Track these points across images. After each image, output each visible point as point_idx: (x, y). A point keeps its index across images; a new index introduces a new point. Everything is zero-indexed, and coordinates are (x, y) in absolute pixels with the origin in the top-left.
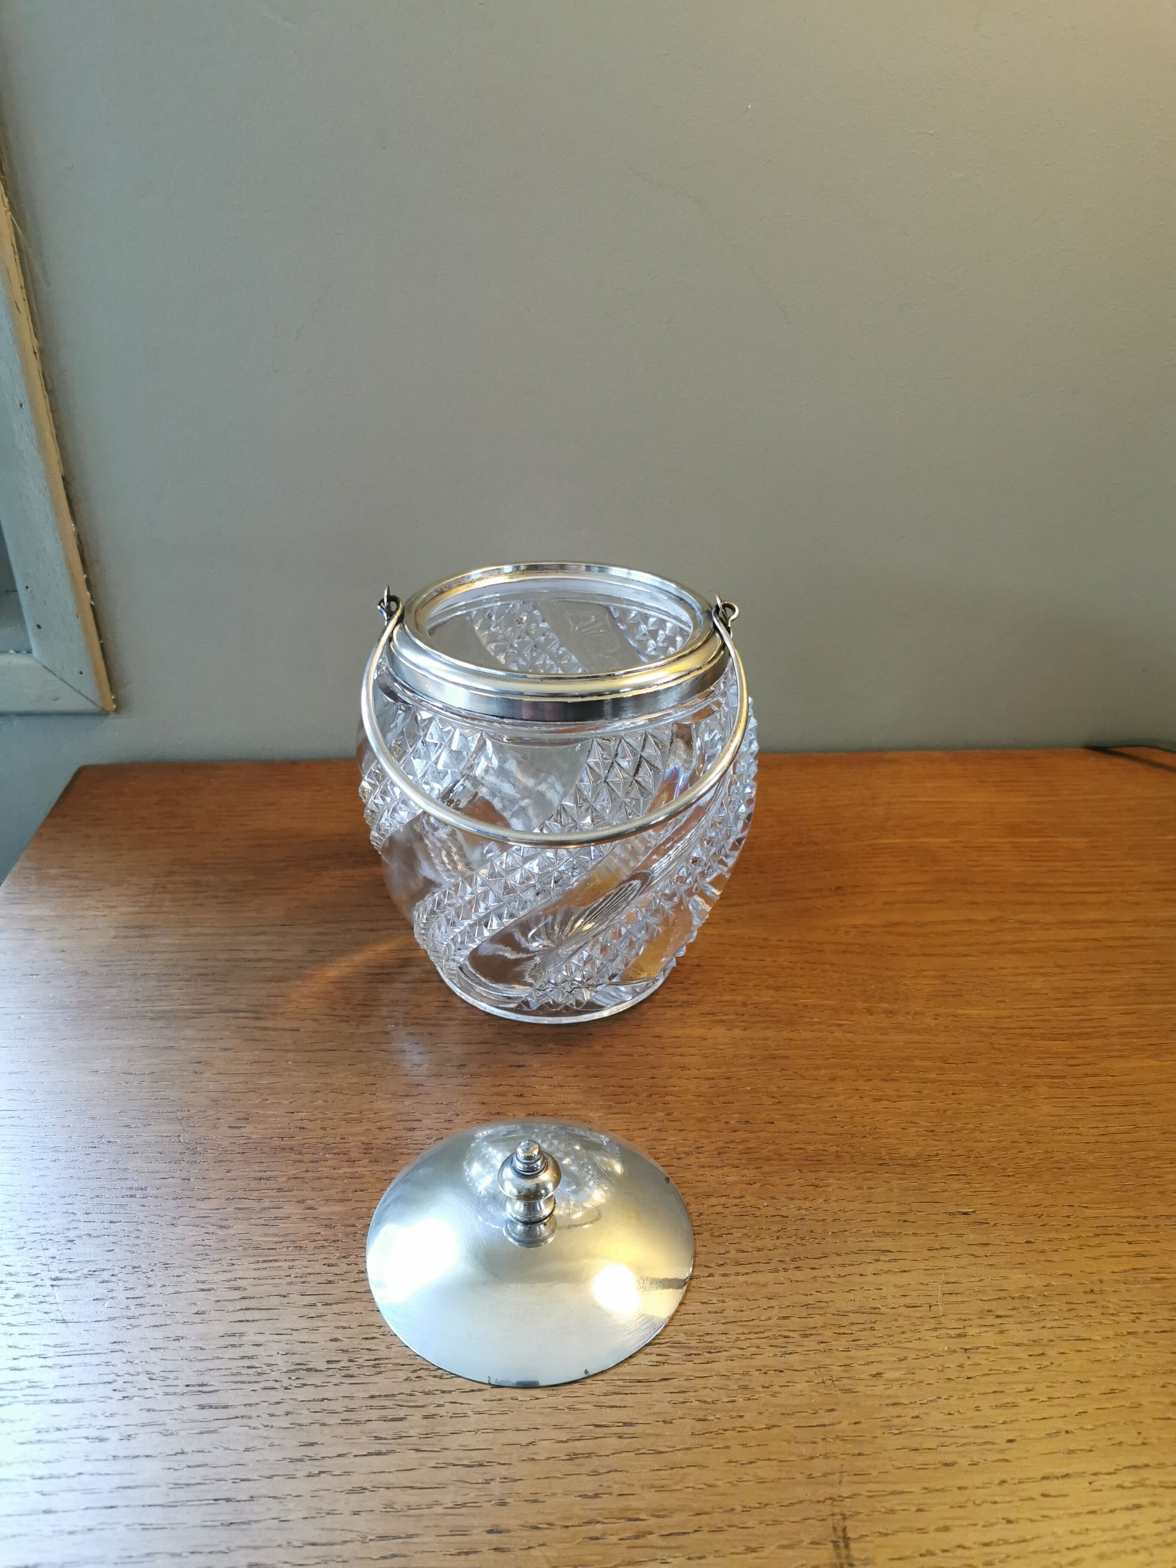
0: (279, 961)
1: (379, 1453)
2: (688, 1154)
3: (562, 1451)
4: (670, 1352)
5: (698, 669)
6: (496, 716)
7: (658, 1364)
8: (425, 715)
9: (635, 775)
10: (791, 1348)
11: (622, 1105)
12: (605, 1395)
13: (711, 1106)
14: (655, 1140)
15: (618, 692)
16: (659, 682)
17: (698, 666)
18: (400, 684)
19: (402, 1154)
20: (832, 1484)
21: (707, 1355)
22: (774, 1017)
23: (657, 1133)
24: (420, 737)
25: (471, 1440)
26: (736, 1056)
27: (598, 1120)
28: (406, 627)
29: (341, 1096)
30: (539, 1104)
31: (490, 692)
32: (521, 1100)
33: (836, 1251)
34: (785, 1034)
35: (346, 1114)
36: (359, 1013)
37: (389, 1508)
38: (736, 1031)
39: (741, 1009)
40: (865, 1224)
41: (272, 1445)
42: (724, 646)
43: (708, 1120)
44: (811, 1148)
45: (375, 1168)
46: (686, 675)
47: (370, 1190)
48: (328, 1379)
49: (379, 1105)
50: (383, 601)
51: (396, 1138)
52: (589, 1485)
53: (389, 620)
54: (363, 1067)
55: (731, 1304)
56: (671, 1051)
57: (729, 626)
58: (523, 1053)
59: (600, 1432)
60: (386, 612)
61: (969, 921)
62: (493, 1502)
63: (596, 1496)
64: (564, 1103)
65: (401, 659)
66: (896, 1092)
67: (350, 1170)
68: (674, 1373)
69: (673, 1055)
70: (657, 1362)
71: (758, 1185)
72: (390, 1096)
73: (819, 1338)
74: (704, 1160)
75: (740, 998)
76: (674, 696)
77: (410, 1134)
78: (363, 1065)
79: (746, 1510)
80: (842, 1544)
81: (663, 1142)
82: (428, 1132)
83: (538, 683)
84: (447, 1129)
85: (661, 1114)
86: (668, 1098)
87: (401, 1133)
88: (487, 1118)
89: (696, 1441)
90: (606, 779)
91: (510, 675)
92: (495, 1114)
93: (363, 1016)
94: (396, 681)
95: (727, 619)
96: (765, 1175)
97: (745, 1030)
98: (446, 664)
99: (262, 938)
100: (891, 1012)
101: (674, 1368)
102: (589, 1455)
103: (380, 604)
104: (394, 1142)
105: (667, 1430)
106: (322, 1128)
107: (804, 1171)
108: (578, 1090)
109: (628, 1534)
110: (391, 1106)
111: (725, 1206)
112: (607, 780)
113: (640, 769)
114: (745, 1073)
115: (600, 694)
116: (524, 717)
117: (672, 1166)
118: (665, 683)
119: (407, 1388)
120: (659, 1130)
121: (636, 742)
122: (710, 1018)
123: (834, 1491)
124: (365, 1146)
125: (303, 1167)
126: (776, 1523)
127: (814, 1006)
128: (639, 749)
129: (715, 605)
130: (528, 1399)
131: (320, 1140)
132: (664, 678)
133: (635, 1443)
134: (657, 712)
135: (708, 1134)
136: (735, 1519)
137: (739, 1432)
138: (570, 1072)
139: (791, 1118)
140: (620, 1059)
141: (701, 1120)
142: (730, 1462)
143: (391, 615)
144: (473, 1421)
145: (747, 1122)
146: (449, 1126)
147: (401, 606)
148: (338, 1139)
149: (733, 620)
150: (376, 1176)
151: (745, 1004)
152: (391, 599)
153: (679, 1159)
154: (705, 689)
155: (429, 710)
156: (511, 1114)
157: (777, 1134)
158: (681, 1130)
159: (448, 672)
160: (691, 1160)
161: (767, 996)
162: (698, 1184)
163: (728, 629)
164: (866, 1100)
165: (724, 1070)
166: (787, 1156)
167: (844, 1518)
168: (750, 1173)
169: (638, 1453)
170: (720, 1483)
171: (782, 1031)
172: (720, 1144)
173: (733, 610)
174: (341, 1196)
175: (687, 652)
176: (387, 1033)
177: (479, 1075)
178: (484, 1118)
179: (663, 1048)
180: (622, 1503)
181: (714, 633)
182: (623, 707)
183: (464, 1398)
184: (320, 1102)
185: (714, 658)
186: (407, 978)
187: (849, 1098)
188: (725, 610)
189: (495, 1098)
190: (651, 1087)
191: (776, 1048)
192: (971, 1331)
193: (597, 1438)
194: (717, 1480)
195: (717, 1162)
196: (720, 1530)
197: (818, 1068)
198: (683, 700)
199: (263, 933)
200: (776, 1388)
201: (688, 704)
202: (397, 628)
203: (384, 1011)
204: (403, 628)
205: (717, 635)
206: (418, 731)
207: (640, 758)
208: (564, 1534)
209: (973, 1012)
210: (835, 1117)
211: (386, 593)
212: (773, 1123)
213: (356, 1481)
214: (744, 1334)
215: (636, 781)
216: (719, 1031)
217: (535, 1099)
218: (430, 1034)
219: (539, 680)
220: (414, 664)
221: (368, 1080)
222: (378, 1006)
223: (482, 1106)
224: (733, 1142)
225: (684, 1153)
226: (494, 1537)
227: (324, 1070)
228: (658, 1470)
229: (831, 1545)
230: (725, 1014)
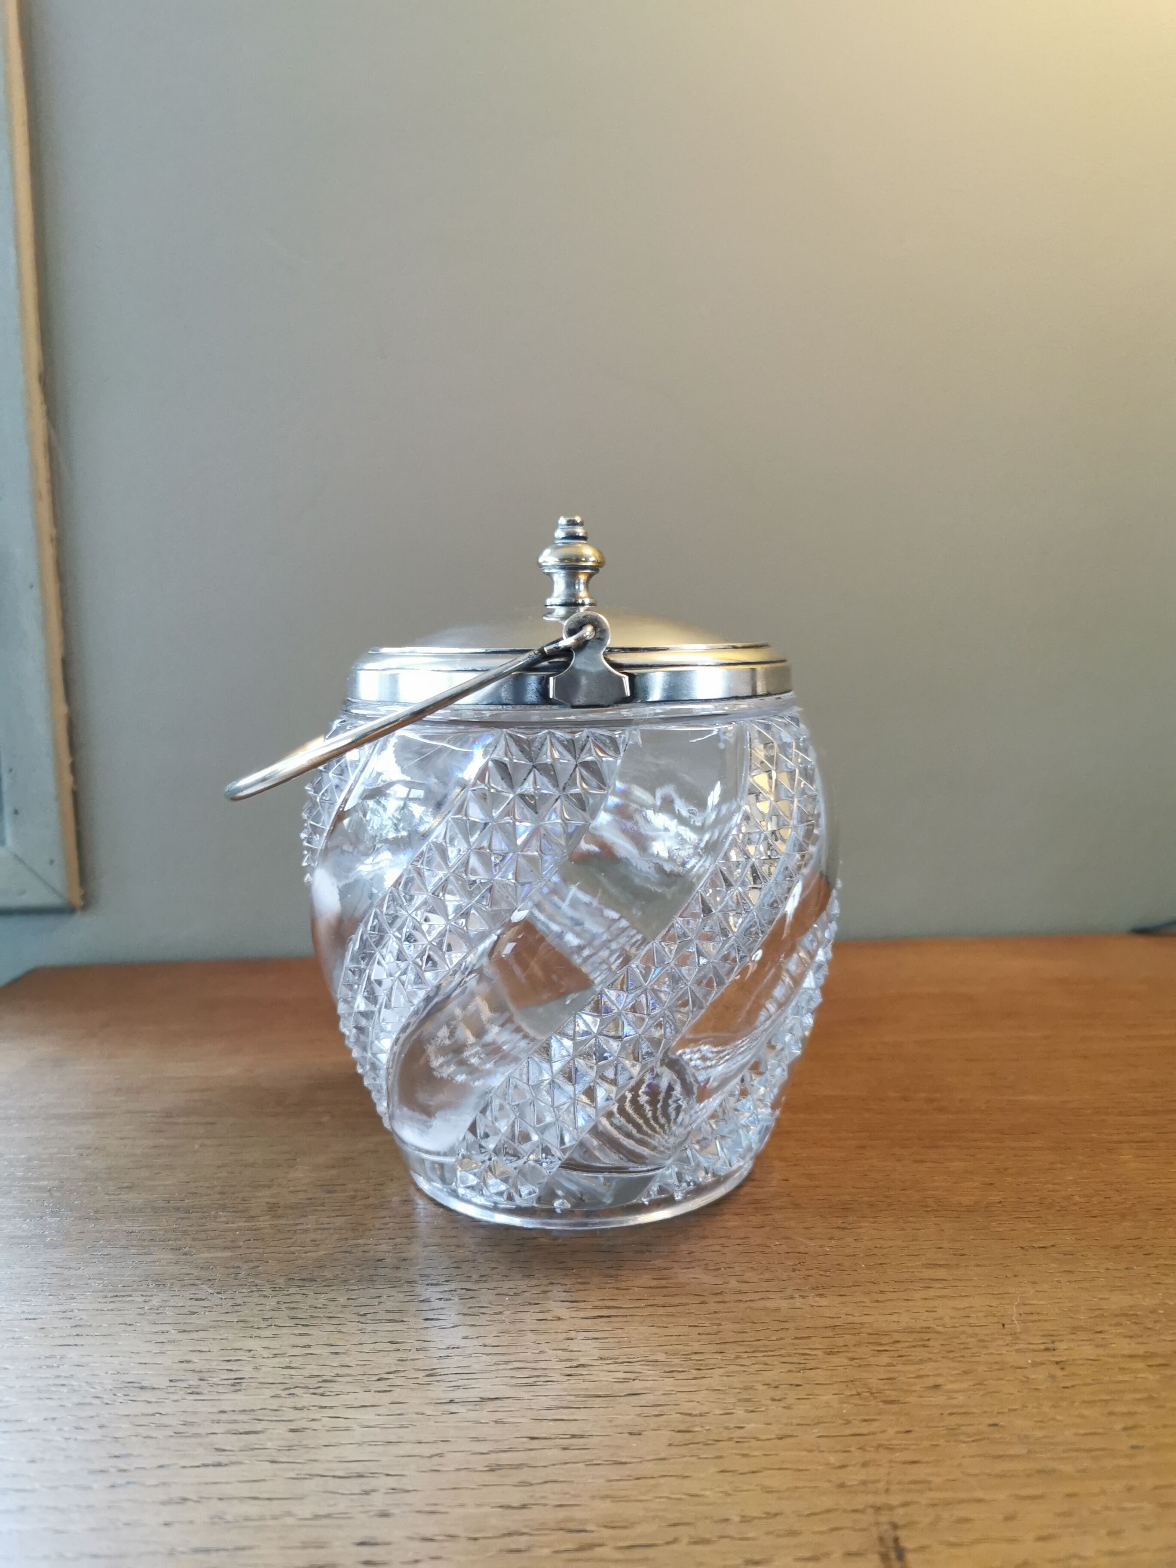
1: (219, 1465)
3: (479, 1463)
4: (644, 1370)
7: (625, 1380)
10: (812, 1364)
12: (549, 1409)
20: (876, 1493)
21: (694, 1372)
25: (351, 1453)
33: (873, 1280)
35: (254, 1182)
36: (292, 1110)
37: (217, 1519)
40: (908, 1258)
41: (67, 1457)
44: (837, 1199)
48: (168, 1396)
52: (517, 1497)
55: (728, 1326)
59: (535, 1444)
62: (372, 1513)
63: (524, 1507)
66: (942, 1156)
67: (246, 1224)
68: (647, 1388)
70: (624, 1379)
71: (767, 1229)
73: (850, 1355)
79: (745, 1520)
80: (893, 1555)
89: (674, 1450)
96: (777, 1220)
101: (649, 1384)
102: (519, 1466)
105: (634, 1442)
107: (827, 1216)
109: (569, 1546)
111: (723, 1245)
119: (275, 1404)
123: (881, 1500)
124: (271, 1206)
125: (188, 1222)
126: (792, 1533)
130: (439, 1413)
133: (587, 1455)
136: (731, 1530)
137: (737, 1442)
139: (810, 1176)
142: (723, 1471)
144: (358, 1434)
164: (905, 1162)
167: (895, 1527)
169: (590, 1464)
170: (708, 1493)
180: (562, 1514)
183: (350, 1413)
192: (1062, 1346)
193: (531, 1450)
194: (705, 1489)
196: (705, 1541)
200: (790, 1400)
208: (472, 1546)
213: (177, 1492)
214: (746, 1352)
226: (365, 1550)
228: (617, 1480)
229: (876, 1557)
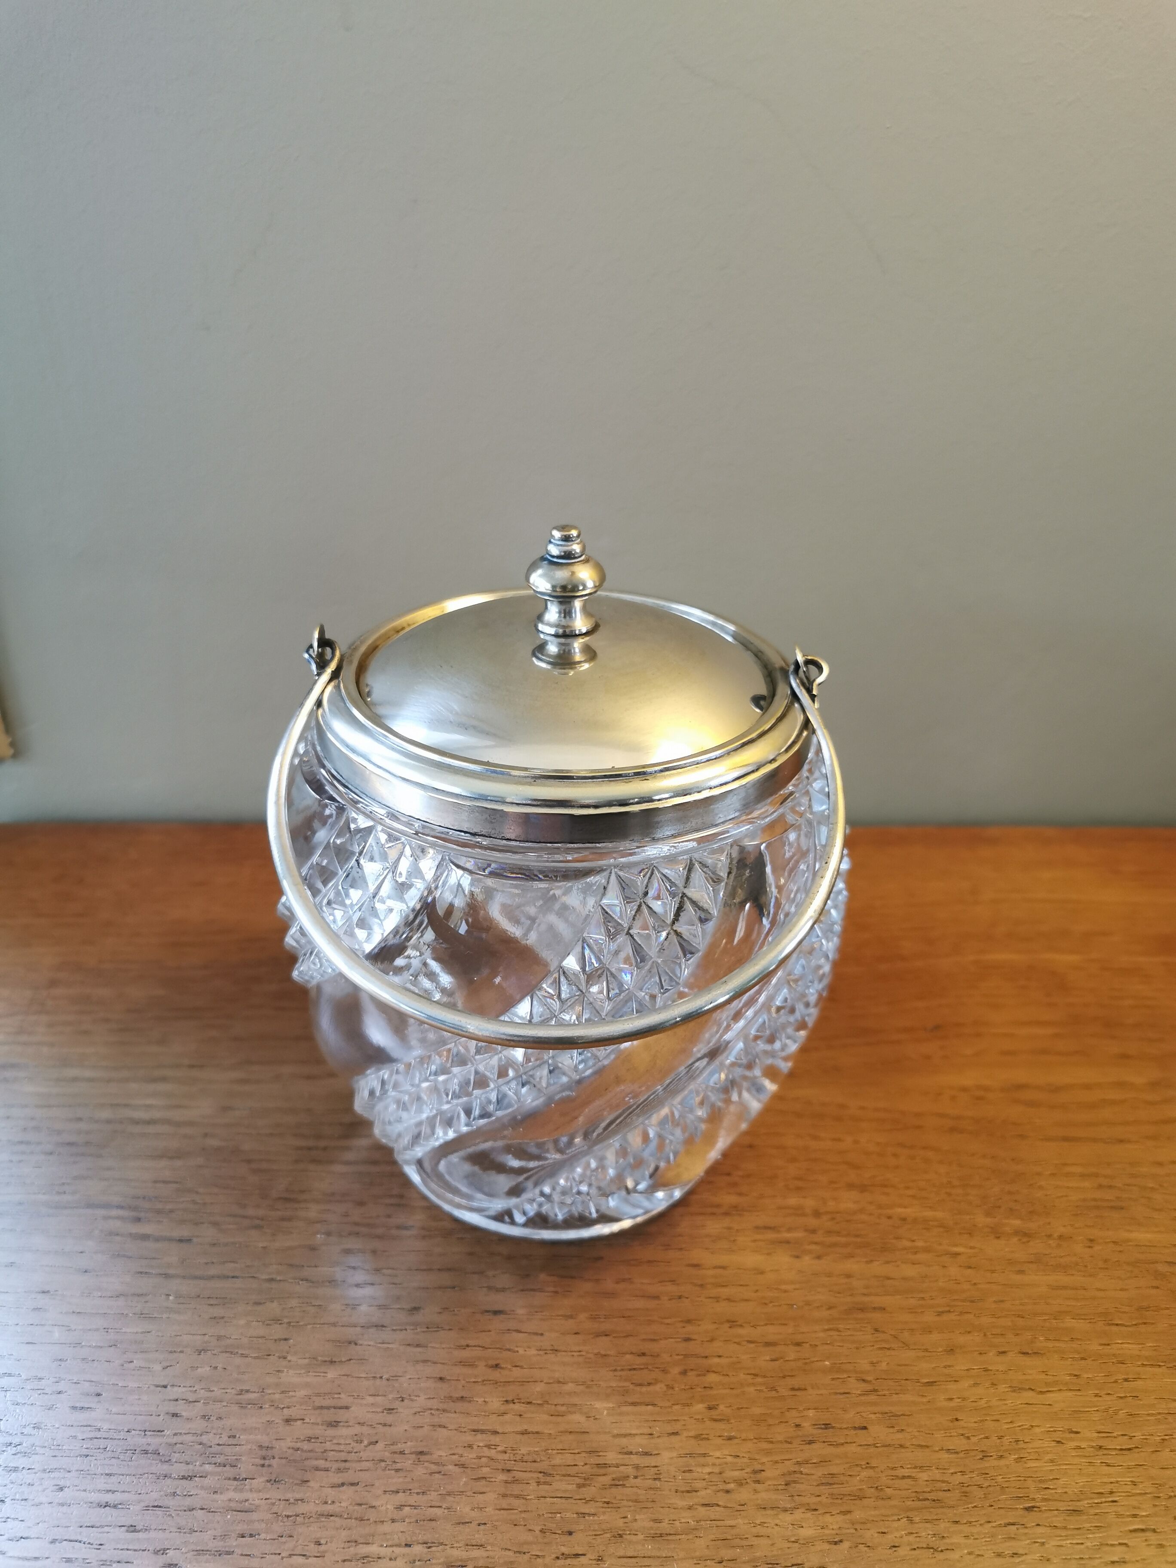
0: (178, 1124)
2: (740, 1483)
5: (771, 762)
6: (465, 832)
8: (363, 822)
9: (673, 923)
11: (644, 1389)
13: (774, 1394)
14: (691, 1455)
15: (651, 800)
16: (713, 783)
17: (772, 758)
18: (329, 772)
19: (317, 1469)
22: (857, 1236)
23: (693, 1442)
24: (353, 853)
26: (808, 1303)
27: (608, 1414)
28: (342, 685)
29: (238, 1360)
30: (523, 1383)
31: (457, 796)
32: (496, 1375)
34: (878, 1268)
35: (241, 1393)
36: (279, 1213)
38: (807, 1260)
39: (813, 1222)
42: (807, 724)
43: (771, 1421)
44: (924, 1476)
45: (274, 1494)
46: (753, 772)
47: (263, 1536)
49: (290, 1377)
50: (311, 646)
51: (309, 1439)
53: (319, 675)
54: (274, 1308)
56: (714, 1292)
57: (814, 692)
58: (503, 1290)
60: (316, 663)
61: (1121, 1085)
64: (559, 1382)
65: (329, 736)
66: (1043, 1376)
67: (237, 1496)
69: (717, 1299)
71: (846, 1545)
72: (307, 1361)
74: (764, 1496)
75: (810, 1203)
76: (734, 802)
77: (331, 1432)
78: (275, 1304)
81: (702, 1460)
82: (357, 1429)
83: (530, 784)
84: (385, 1425)
85: (700, 1407)
86: (712, 1378)
87: (319, 1431)
88: (445, 1406)
90: (629, 929)
91: (487, 770)
92: (457, 1398)
93: (283, 1219)
94: (324, 767)
95: (811, 683)
96: (858, 1526)
97: (819, 1257)
98: (393, 749)
99: (161, 1087)
100: (1025, 1235)
103: (307, 651)
104: (306, 1446)
106: (204, 1417)
107: (917, 1519)
108: (581, 1359)
110: (309, 1380)
112: (631, 931)
113: (682, 914)
114: (821, 1335)
115: (623, 803)
116: (508, 836)
117: (718, 1505)
118: (721, 785)
120: (697, 1437)
121: (676, 872)
122: (771, 1235)
124: (264, 1452)
125: (169, 1485)
127: (915, 1221)
128: (680, 883)
129: (792, 661)
131: (198, 1439)
132: (720, 776)
134: (709, 828)
135: (770, 1446)
138: (570, 1324)
139: (891, 1419)
140: (640, 1304)
141: (759, 1420)
143: (322, 665)
145: (827, 1426)
146: (389, 1419)
147: (338, 654)
148: (225, 1439)
149: (819, 684)
150: (275, 1509)
151: (817, 1214)
152: (324, 642)
153: (728, 1492)
154: (780, 789)
155: (369, 815)
156: (481, 1400)
157: (872, 1450)
158: (730, 1438)
159: (397, 761)
160: (744, 1495)
161: (848, 1201)
162: (755, 1542)
163: (813, 697)
164: (1002, 1388)
165: (790, 1330)
166: (889, 1491)
168: (834, 1522)
171: (871, 1261)
172: (790, 1466)
173: (820, 669)
174: (219, 1545)
175: (754, 735)
176: (313, 1249)
177: (438, 1328)
178: (441, 1406)
179: (701, 1286)
181: (792, 703)
182: (658, 823)
184: (205, 1370)
185: (794, 743)
186: (350, 1156)
187: (976, 1385)
188: (808, 669)
189: (457, 1370)
190: (686, 1356)
191: (865, 1291)
195: (784, 1500)
197: (928, 1330)
198: (747, 806)
199: (164, 1079)
201: (756, 814)
202: (330, 688)
203: (313, 1211)
204: (337, 687)
205: (796, 705)
206: (352, 844)
207: (682, 897)
209: (1141, 1236)
210: (957, 1420)
211: (316, 635)
212: (865, 1428)
215: (676, 931)
216: (783, 1259)
217: (517, 1373)
218: (374, 1252)
219: (529, 780)
220: (348, 746)
221: (278, 1331)
222: (305, 1201)
223: (440, 1385)
224: (807, 1462)
225: (735, 1481)
227: (218, 1311)
230: (789, 1230)
